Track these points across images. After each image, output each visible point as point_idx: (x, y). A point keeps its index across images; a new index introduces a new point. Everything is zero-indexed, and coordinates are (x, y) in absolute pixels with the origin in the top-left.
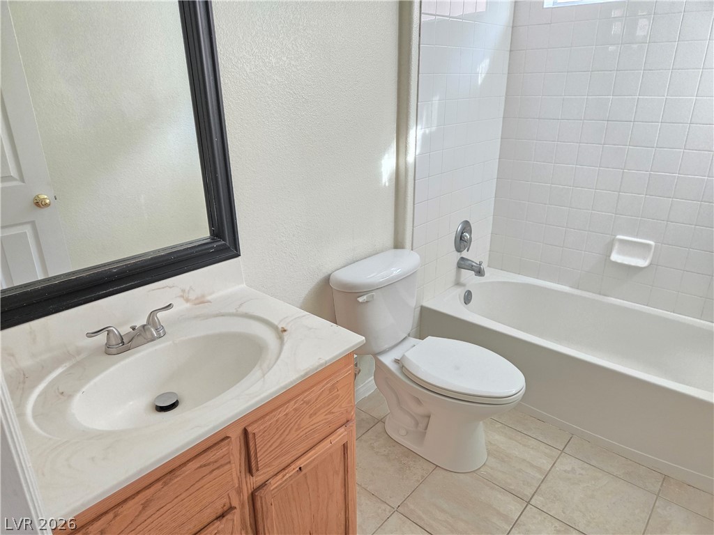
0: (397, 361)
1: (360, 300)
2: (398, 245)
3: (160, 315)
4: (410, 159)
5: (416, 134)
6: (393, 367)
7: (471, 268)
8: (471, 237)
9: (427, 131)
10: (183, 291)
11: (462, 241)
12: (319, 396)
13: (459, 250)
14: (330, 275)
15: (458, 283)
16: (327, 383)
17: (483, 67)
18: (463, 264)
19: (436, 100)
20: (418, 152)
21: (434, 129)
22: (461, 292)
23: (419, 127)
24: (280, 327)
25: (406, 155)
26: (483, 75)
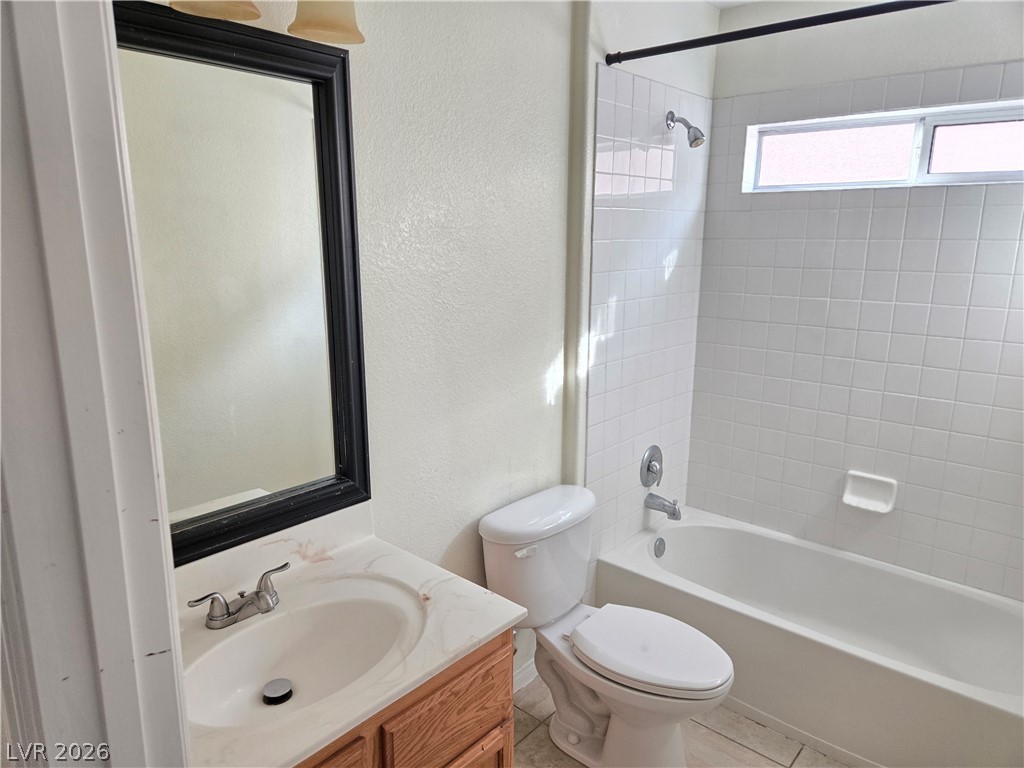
0: (566, 638)
1: (519, 554)
2: (567, 478)
3: (274, 577)
4: (582, 373)
5: (589, 343)
6: (561, 647)
7: (663, 508)
8: (661, 467)
9: (603, 338)
10: (300, 545)
11: (650, 472)
12: (470, 686)
13: (646, 483)
14: (479, 521)
15: (646, 529)
16: (480, 669)
17: (671, 260)
18: (652, 502)
19: (613, 301)
20: (592, 362)
21: (610, 335)
22: (649, 540)
23: (593, 333)
24: (421, 593)
25: (576, 367)
26: (671, 269)
